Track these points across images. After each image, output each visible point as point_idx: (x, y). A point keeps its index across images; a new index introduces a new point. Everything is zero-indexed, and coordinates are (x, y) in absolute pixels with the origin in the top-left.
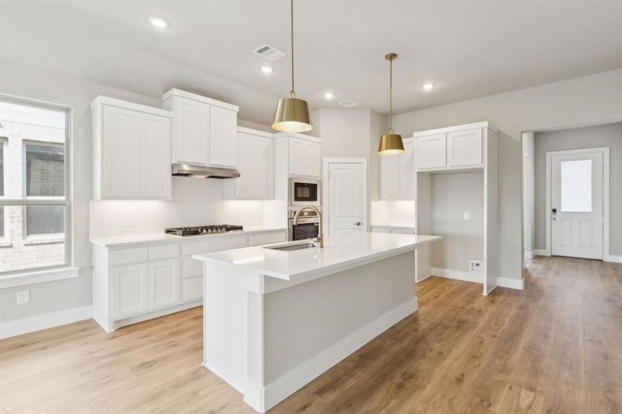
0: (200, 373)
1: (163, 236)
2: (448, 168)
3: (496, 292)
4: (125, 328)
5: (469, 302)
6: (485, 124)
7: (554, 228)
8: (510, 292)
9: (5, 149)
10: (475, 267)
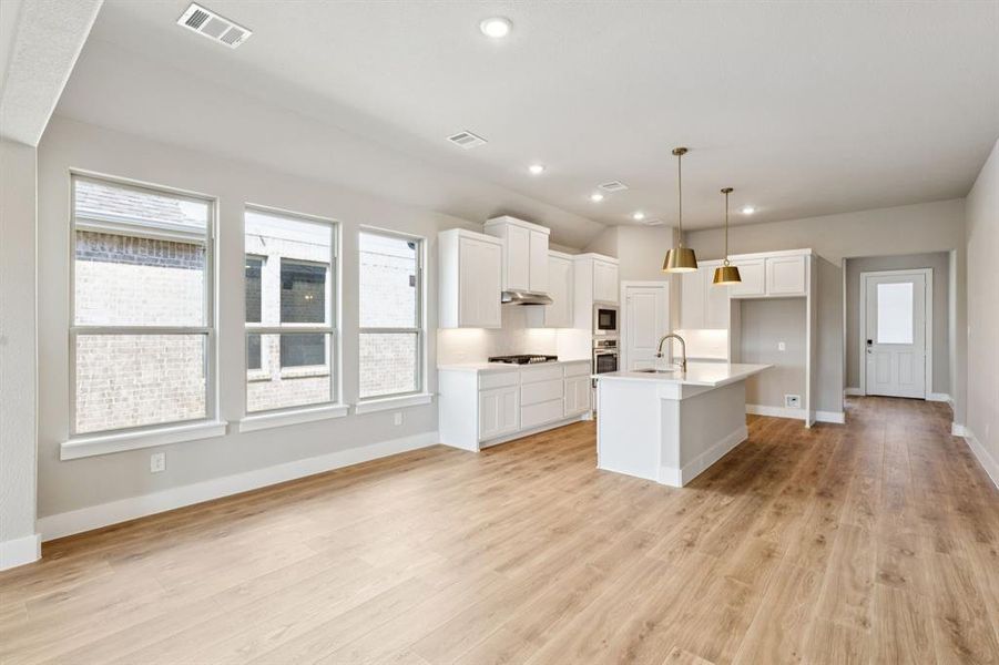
0: (599, 474)
1: (487, 365)
2: (767, 295)
3: (817, 426)
4: (487, 450)
5: (794, 432)
6: (809, 251)
7: (869, 362)
8: (832, 425)
9: (264, 269)
10: (791, 402)
